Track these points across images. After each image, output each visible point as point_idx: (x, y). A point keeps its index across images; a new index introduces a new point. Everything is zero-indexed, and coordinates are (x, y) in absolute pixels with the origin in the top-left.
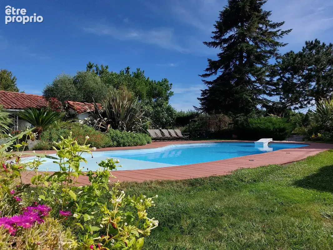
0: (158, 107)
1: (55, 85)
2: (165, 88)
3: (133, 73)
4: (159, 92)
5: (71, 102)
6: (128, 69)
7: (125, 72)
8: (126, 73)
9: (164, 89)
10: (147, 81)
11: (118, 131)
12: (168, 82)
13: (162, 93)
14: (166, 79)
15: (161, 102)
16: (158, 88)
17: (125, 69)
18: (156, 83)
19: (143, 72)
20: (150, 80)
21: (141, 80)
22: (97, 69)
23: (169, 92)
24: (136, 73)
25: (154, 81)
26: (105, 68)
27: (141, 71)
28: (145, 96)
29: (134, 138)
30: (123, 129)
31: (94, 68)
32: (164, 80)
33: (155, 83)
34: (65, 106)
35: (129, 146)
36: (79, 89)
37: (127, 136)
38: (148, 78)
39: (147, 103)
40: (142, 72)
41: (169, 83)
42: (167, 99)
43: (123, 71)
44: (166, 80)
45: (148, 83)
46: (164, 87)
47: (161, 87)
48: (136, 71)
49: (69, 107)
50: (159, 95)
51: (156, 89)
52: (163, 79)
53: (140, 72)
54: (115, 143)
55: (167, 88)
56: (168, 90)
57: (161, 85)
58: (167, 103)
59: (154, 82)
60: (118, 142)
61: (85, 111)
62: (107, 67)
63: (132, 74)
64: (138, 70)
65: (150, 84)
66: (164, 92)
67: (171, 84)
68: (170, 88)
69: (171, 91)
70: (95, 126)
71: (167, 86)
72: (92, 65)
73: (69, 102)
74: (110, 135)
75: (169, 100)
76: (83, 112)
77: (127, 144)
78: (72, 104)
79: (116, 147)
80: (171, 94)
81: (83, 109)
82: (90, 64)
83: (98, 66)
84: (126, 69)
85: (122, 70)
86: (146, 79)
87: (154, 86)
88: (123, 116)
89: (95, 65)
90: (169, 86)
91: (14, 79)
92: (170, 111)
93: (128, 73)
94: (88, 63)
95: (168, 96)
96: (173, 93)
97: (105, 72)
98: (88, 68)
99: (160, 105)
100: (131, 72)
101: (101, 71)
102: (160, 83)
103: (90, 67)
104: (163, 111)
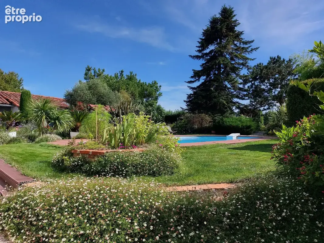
0: (149, 106)
1: (76, 91)
2: (155, 90)
4: (149, 93)
5: (92, 105)
6: (122, 72)
7: (119, 75)
8: (120, 76)
9: (154, 91)
10: (139, 82)
12: (157, 84)
13: (152, 94)
15: (152, 102)
16: (149, 88)
17: (120, 72)
18: (147, 85)
19: (136, 75)
20: (142, 82)
21: (134, 82)
22: (95, 72)
23: (158, 93)
24: (130, 76)
25: (145, 83)
28: (137, 96)
32: (154, 82)
33: (146, 85)
34: (87, 108)
38: (140, 81)
40: (135, 75)
41: (158, 85)
42: (156, 99)
43: (117, 74)
44: (155, 83)
45: (139, 84)
46: (154, 88)
47: (151, 88)
48: (129, 74)
49: (90, 109)
50: (149, 95)
51: (147, 90)
53: (133, 74)
55: (157, 89)
56: (157, 91)
57: (151, 87)
58: (156, 103)
59: (145, 84)
62: (104, 71)
63: (125, 77)
64: (131, 73)
65: (141, 86)
66: (154, 93)
67: (160, 86)
68: (159, 89)
69: (160, 92)
71: (157, 87)
72: (90, 69)
75: (158, 100)
78: (93, 107)
80: (160, 94)
83: (96, 69)
84: (121, 72)
85: (117, 73)
86: (138, 81)
87: (145, 87)
90: (159, 87)
91: (20, 80)
92: (160, 110)
93: (122, 76)
94: (87, 67)
95: (157, 97)
96: (162, 93)
97: (102, 75)
98: (87, 71)
99: (151, 105)
100: (125, 74)
101: (98, 74)
102: (150, 85)
103: (89, 70)
104: (154, 110)
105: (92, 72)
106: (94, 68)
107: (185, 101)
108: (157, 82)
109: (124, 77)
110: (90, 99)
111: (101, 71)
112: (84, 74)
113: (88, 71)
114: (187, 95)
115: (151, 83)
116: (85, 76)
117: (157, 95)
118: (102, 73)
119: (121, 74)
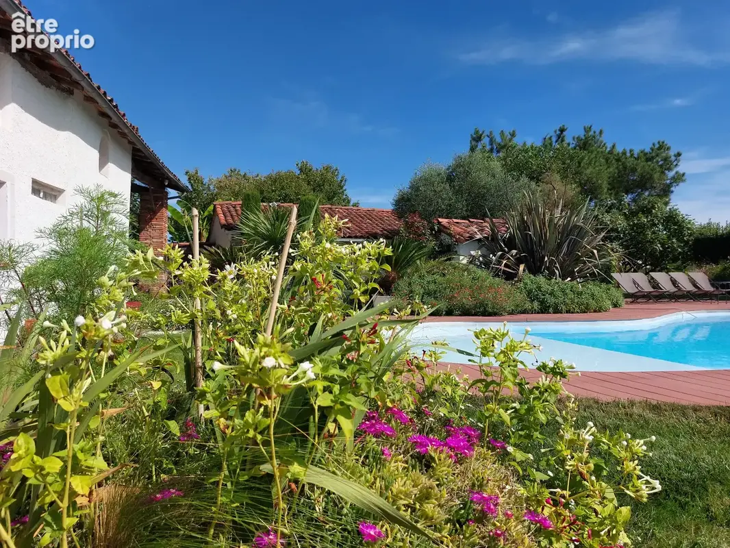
0: (640, 215)
1: (415, 187)
2: (661, 166)
3: (574, 138)
4: (642, 176)
5: (444, 221)
6: (562, 130)
7: (554, 139)
8: (556, 142)
9: (658, 169)
10: (611, 152)
11: (541, 279)
12: (669, 149)
13: (651, 178)
14: (663, 142)
15: (649, 202)
16: (642, 166)
17: (555, 132)
18: (636, 156)
19: (601, 132)
20: (619, 149)
21: (595, 152)
22: (491, 142)
23: (671, 174)
24: (583, 138)
25: (628, 152)
26: (509, 136)
27: (595, 132)
28: (605, 190)
29: (580, 294)
30: (554, 274)
31: (486, 141)
32: (657, 146)
33: (632, 155)
34: (432, 229)
35: (568, 312)
36: (458, 192)
37: (563, 291)
38: (614, 146)
39: (610, 208)
40: (597, 133)
41: (672, 153)
42: (666, 191)
43: (550, 138)
44: (662, 147)
45: (612, 157)
46: (658, 162)
47: (649, 163)
48: (582, 134)
49: (440, 231)
50: (644, 183)
51: (634, 170)
52: (654, 145)
53: (591, 133)
54: (536, 304)
55: (667, 164)
56: (669, 169)
57: (648, 160)
58: (666, 204)
59: (628, 155)
60: (542, 302)
61: (471, 238)
62: (513, 135)
63: (571, 142)
64: (587, 130)
65: (618, 160)
66: (656, 176)
67: (679, 155)
68: (675, 163)
69: (677, 173)
70: (493, 267)
71: (666, 159)
72: (481, 135)
73: (440, 220)
74: (525, 288)
75: (672, 196)
76: (468, 240)
77: (564, 307)
78: (447, 225)
79: (538, 313)
80: (679, 178)
81: (468, 233)
82: (477, 132)
83: (494, 134)
84: (558, 132)
85: (549, 136)
86: (608, 149)
87: (630, 162)
88: (552, 245)
89: (487, 133)
90: (673, 158)
91: (342, 181)
92: (675, 224)
93: (563, 141)
94: (473, 132)
95: (669, 186)
96: (683, 175)
98: (473, 143)
99: (647, 211)
100: (569, 138)
101: (499, 144)
102: (646, 154)
103: (477, 138)
104: (655, 225)
106: (490, 132)
108: (668, 143)
109: (568, 144)
113: (477, 141)
117: (668, 182)
118: (510, 140)
119: (559, 138)
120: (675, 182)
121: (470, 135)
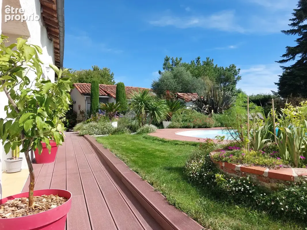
1: (162, 80)
2: (233, 73)
3: (203, 62)
4: (227, 77)
6: (199, 59)
7: (195, 62)
8: (196, 63)
9: (232, 75)
10: (216, 67)
12: (235, 67)
13: (230, 78)
14: (234, 65)
16: (227, 73)
17: (196, 59)
18: (225, 69)
19: (213, 60)
20: (218, 66)
21: (211, 67)
22: (173, 62)
23: (236, 77)
24: (206, 62)
25: (222, 67)
26: (179, 60)
32: (231, 66)
38: (216, 65)
40: (211, 60)
41: (237, 68)
42: (235, 83)
44: (233, 66)
45: (216, 69)
46: (232, 72)
48: (206, 60)
49: (178, 97)
50: (228, 80)
51: (224, 75)
52: (230, 65)
53: (209, 60)
55: (235, 73)
56: (236, 75)
57: (229, 71)
59: (222, 69)
60: (221, 123)
61: (191, 100)
62: (181, 59)
64: (208, 59)
65: (218, 71)
66: (232, 77)
67: (239, 69)
68: (238, 73)
69: (239, 76)
70: (202, 111)
71: (235, 71)
72: (169, 59)
74: (215, 118)
75: (237, 84)
80: (239, 78)
81: (190, 98)
82: (167, 57)
83: (174, 58)
84: (197, 59)
85: (193, 60)
86: (214, 66)
87: (223, 72)
88: (220, 103)
89: (171, 58)
90: (237, 71)
91: (112, 74)
94: (165, 57)
95: (236, 81)
96: (241, 77)
97: (180, 63)
98: (166, 62)
101: (176, 63)
102: (228, 69)
103: (167, 60)
105: (170, 62)
106: (172, 58)
107: (276, 84)
109: (200, 64)
110: (175, 87)
111: (179, 59)
112: (163, 64)
113: (167, 61)
114: (279, 76)
115: (229, 68)
116: (164, 66)
117: (236, 79)
118: (180, 61)
119: (198, 61)
120: (238, 79)
121: (164, 59)
